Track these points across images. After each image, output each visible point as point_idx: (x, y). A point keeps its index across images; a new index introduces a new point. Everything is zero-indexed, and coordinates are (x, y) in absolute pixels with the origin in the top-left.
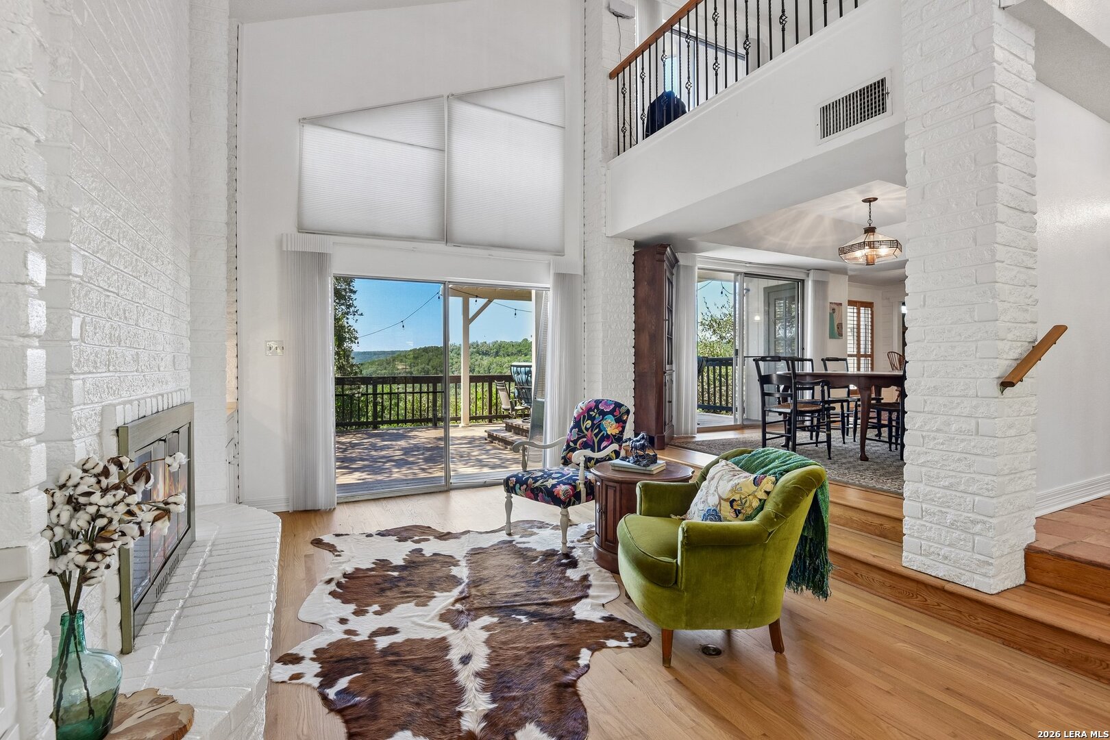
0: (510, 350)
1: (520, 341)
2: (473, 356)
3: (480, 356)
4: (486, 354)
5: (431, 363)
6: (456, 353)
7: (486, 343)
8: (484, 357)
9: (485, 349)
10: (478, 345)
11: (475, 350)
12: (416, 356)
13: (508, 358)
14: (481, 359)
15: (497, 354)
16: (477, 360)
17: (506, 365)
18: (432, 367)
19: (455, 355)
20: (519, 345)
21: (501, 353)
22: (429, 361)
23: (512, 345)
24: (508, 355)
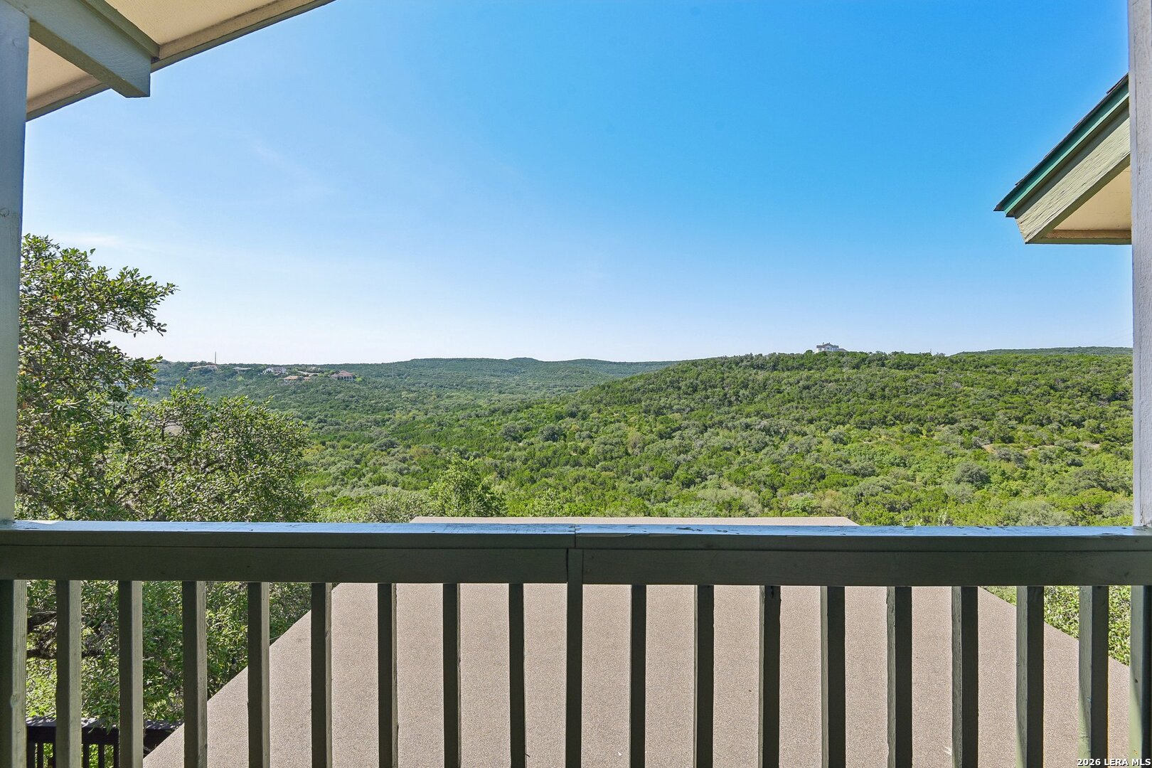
0: (790, 363)
1: (803, 352)
2: (746, 371)
3: (755, 371)
4: (761, 367)
5: (699, 379)
6: (727, 367)
7: (761, 355)
8: (760, 372)
9: (760, 362)
10: (752, 358)
11: (748, 364)
12: (684, 369)
13: (787, 373)
14: (755, 374)
15: (774, 368)
16: (750, 375)
17: (785, 381)
18: (701, 382)
19: (726, 369)
20: (802, 357)
21: (780, 367)
22: (699, 375)
23: (793, 357)
24: (788, 370)
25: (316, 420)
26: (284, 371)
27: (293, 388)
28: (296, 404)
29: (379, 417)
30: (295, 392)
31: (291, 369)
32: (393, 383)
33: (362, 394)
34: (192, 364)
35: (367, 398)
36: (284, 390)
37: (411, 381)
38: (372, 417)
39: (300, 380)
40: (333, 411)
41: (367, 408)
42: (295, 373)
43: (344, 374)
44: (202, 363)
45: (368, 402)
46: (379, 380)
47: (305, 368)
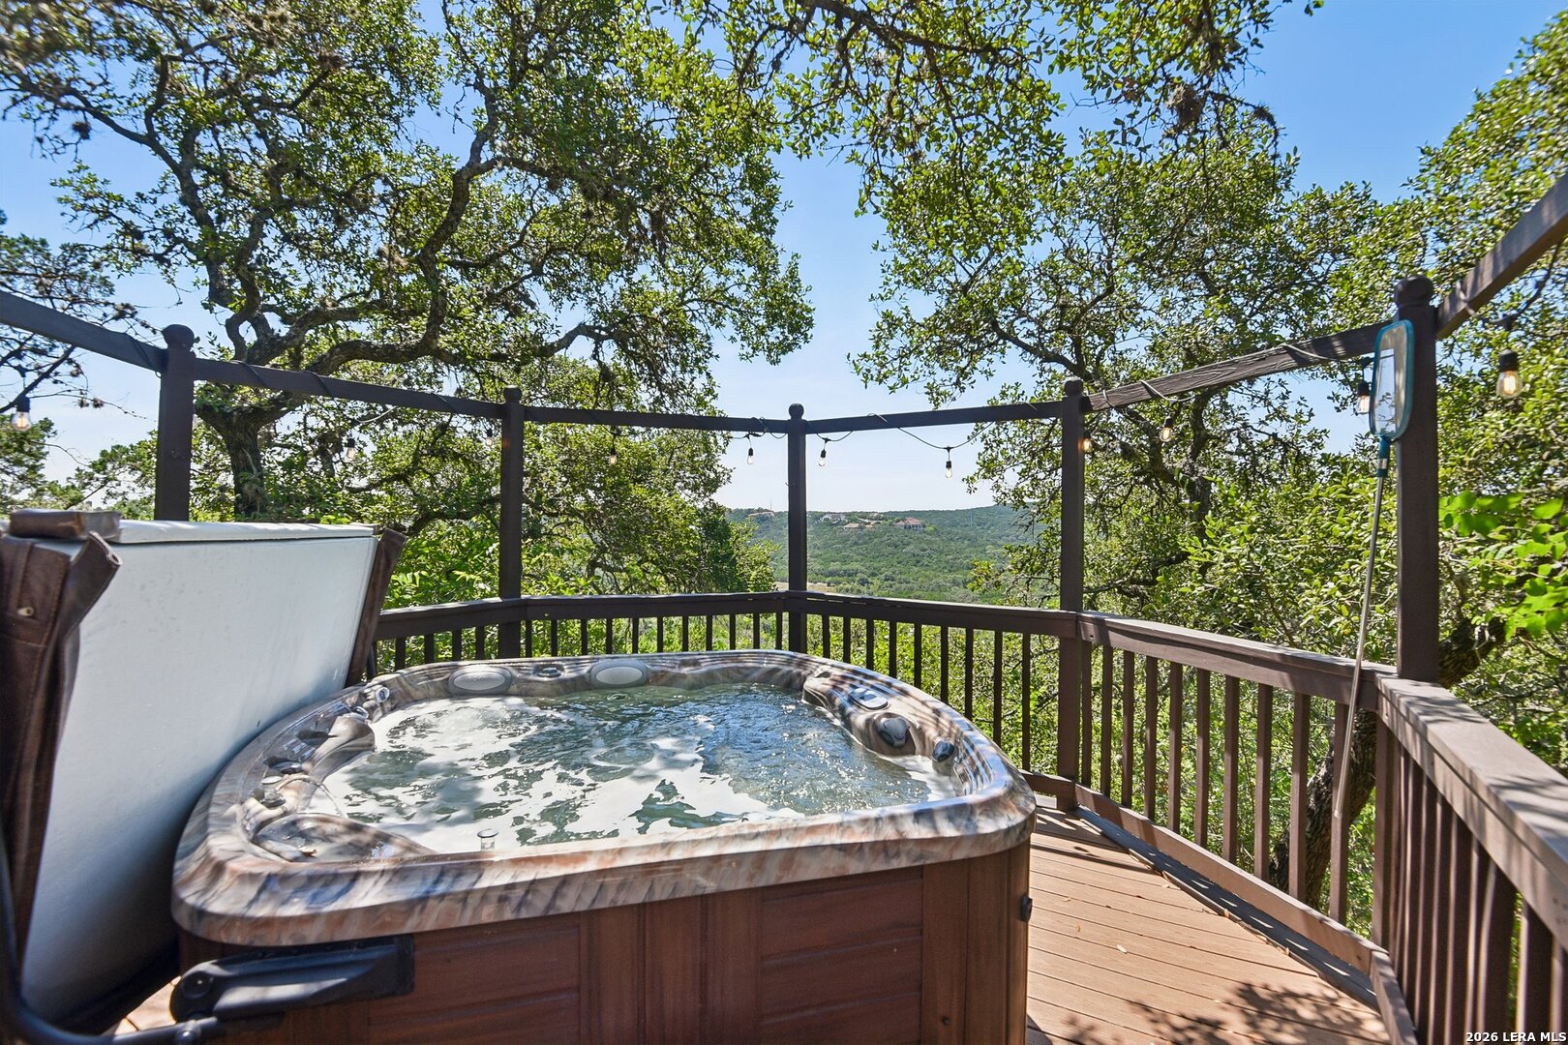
25: (882, 577)
26: (843, 518)
27: (854, 538)
28: (859, 558)
29: (959, 577)
30: (856, 543)
31: (851, 517)
32: (973, 534)
33: (935, 547)
34: (750, 511)
35: (941, 552)
36: (845, 540)
37: (997, 532)
38: (950, 577)
39: (861, 528)
40: (900, 567)
41: (943, 565)
42: (855, 521)
43: (912, 522)
44: (760, 510)
45: (943, 558)
46: (955, 530)
47: (864, 515)
